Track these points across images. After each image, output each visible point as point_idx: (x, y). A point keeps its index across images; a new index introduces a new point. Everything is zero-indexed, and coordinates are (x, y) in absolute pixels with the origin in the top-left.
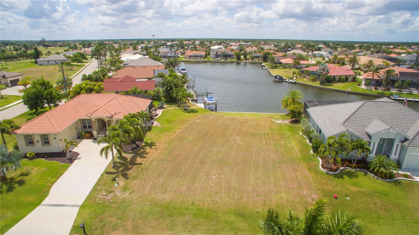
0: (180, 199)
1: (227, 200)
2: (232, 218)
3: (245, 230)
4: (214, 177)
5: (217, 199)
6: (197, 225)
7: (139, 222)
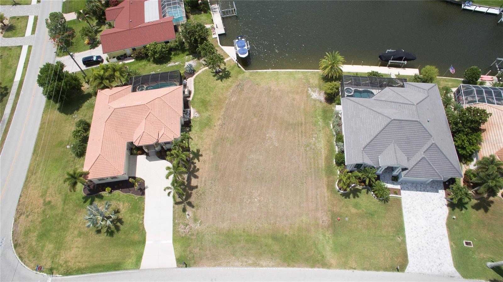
0: (234, 227)
1: (266, 225)
2: (270, 241)
3: (278, 251)
4: (256, 200)
5: (259, 224)
6: (249, 250)
7: (214, 250)
